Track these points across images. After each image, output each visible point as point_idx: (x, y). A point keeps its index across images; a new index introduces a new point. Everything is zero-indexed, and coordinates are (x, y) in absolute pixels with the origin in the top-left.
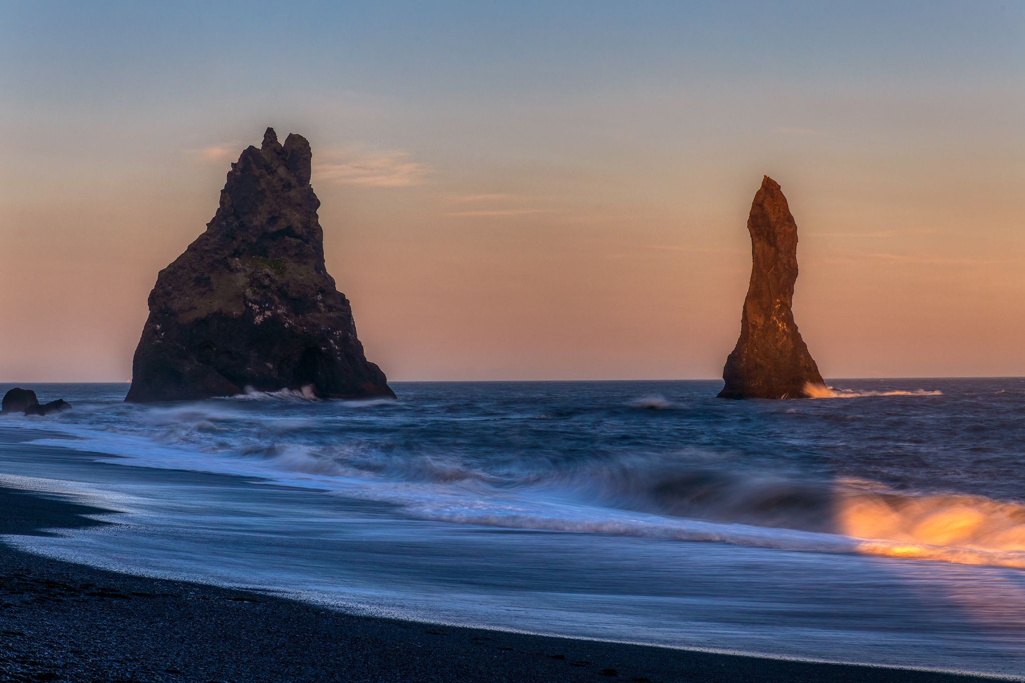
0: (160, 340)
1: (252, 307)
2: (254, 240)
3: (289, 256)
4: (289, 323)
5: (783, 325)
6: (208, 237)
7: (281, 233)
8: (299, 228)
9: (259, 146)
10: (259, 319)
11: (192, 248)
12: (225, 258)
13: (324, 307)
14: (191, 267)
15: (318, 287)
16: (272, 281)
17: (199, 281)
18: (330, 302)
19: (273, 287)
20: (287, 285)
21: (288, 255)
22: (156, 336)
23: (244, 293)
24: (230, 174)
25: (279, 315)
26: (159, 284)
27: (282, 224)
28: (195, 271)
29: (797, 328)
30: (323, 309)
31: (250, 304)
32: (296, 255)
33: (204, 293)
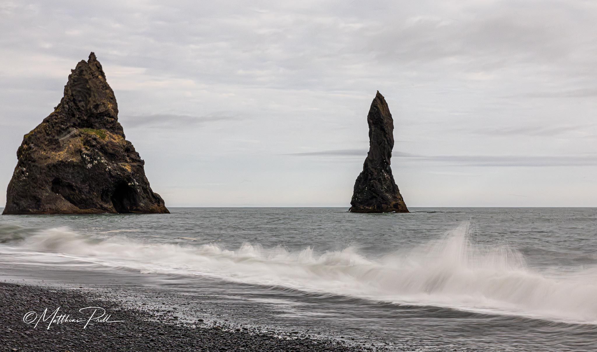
0: (25, 177)
1: (85, 158)
2: (85, 118)
3: (107, 128)
4: (109, 168)
5: (387, 175)
6: (56, 115)
7: (102, 115)
8: (112, 112)
9: (87, 60)
10: (89, 166)
11: (46, 121)
12: (68, 128)
13: (129, 159)
14: (46, 132)
15: (126, 147)
16: (98, 143)
17: (51, 142)
18: (132, 156)
19: (98, 146)
20: (107, 145)
22: (23, 175)
23: (80, 149)
24: (70, 76)
25: (102, 163)
26: (25, 142)
27: (101, 109)
28: (48, 134)
30: (128, 160)
31: (84, 156)
32: (111, 128)
33: (55, 149)
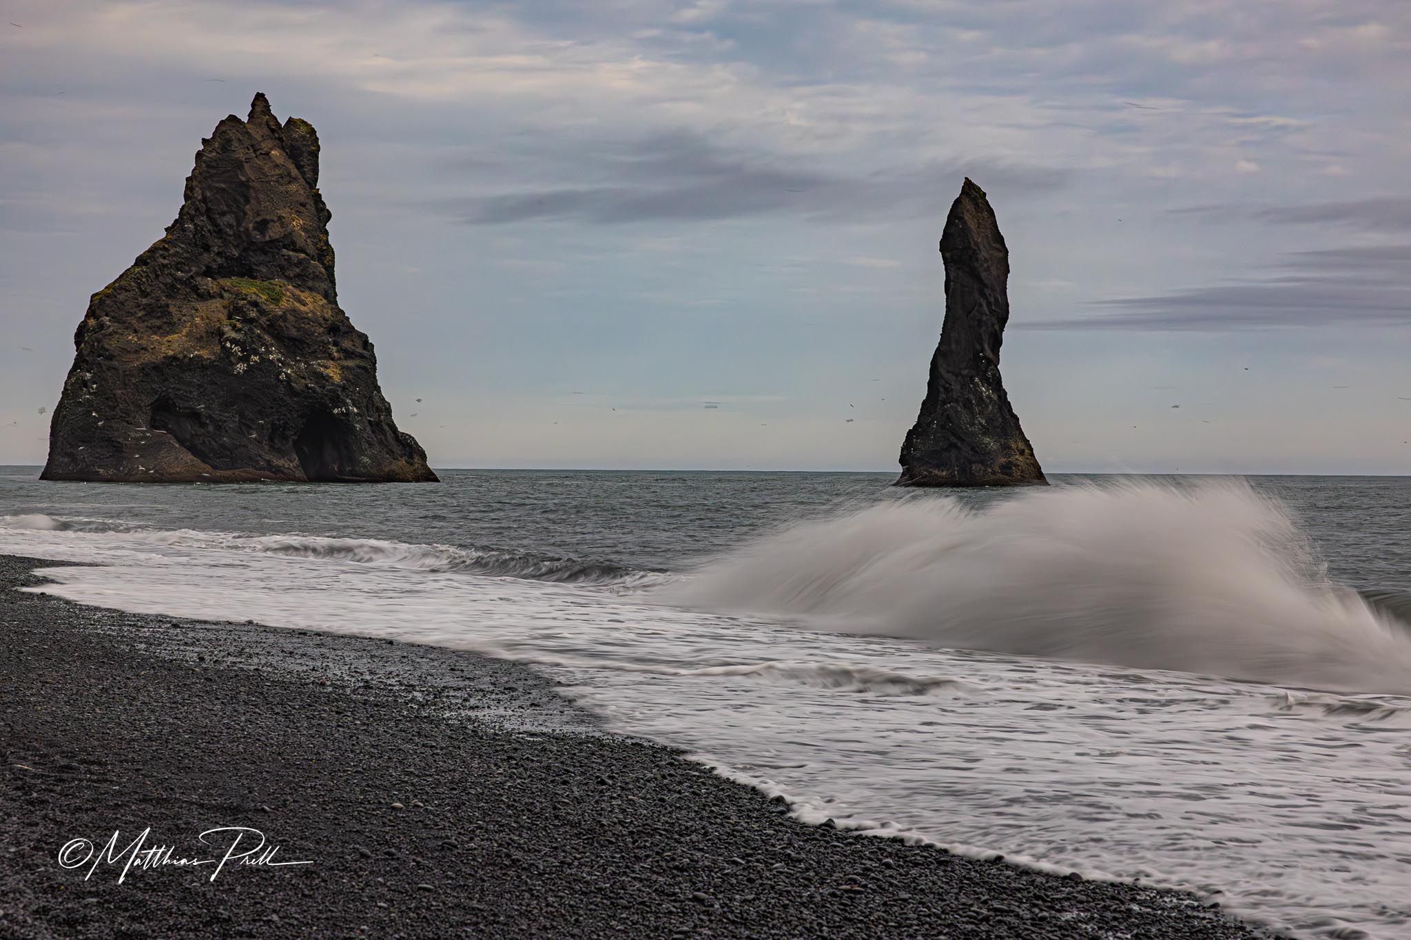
0: (90, 394)
1: (231, 348)
2: (236, 253)
3: (287, 278)
4: (286, 374)
5: (988, 390)
6: (166, 246)
7: (275, 244)
8: (301, 237)
9: (244, 117)
10: (240, 367)
11: (142, 260)
12: (192, 277)
13: (338, 351)
14: (140, 289)
15: (330, 322)
16: (262, 312)
17: (150, 311)
18: (346, 344)
19: (263, 320)
20: (283, 318)
21: (286, 276)
22: (85, 390)
23: (219, 328)
24: (199, 155)
25: (271, 362)
26: (92, 312)
27: (274, 232)
28: (144, 294)
29: (1006, 393)
30: (336, 354)
31: (228, 345)
32: (298, 276)
33: (160, 328)
